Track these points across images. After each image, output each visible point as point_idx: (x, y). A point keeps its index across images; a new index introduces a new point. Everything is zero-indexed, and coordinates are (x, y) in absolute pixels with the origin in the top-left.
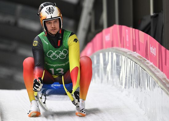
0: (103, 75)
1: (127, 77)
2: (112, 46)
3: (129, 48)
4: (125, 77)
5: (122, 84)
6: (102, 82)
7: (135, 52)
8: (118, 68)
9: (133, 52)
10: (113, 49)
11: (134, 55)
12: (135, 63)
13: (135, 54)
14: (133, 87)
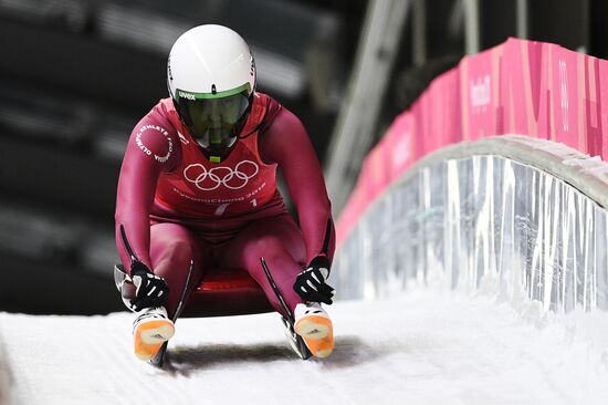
0: (462, 253)
1: (561, 263)
2: (501, 130)
3: (570, 140)
4: (552, 263)
5: (538, 294)
6: (454, 286)
7: (598, 158)
8: (525, 226)
9: (588, 156)
10: (505, 141)
11: (593, 170)
12: (597, 207)
13: (596, 165)
14: (588, 308)
